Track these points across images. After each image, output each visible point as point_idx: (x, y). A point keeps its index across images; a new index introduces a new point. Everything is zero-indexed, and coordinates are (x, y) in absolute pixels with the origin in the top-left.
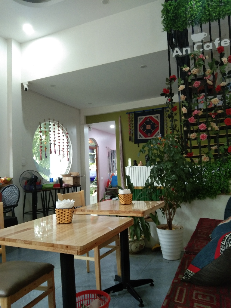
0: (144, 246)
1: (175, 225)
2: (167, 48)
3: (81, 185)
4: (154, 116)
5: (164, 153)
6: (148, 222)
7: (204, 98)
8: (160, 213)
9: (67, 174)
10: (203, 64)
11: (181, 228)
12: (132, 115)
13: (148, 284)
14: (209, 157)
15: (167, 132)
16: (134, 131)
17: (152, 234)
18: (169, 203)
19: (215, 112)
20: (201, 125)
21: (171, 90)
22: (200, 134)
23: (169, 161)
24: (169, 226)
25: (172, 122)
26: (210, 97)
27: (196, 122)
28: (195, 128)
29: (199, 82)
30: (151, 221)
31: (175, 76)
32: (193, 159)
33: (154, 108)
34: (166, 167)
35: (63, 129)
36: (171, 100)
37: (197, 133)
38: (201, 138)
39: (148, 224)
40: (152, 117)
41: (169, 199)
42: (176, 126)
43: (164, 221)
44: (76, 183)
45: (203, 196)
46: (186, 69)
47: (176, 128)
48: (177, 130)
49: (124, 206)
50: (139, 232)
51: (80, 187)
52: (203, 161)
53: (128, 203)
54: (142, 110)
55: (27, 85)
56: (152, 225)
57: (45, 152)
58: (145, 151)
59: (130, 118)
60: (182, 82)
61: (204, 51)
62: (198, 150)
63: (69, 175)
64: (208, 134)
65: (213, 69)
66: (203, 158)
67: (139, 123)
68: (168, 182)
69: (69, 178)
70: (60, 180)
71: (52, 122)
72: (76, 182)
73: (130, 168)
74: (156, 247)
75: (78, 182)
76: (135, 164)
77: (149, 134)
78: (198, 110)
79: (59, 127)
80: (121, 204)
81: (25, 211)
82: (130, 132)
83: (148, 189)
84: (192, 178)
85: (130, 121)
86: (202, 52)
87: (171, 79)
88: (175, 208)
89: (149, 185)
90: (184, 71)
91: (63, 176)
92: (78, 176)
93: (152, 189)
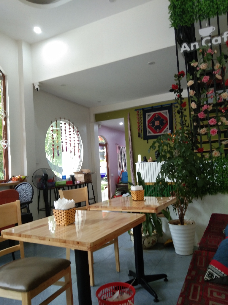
0: (156, 241)
1: (187, 221)
2: (175, 44)
3: (92, 181)
4: (163, 113)
5: (174, 148)
6: (160, 218)
7: (214, 92)
8: (171, 209)
9: (79, 171)
10: (212, 58)
11: (193, 224)
12: (141, 112)
13: (162, 280)
14: (219, 151)
15: (176, 128)
16: (143, 127)
17: (164, 230)
18: (180, 198)
19: (225, 106)
20: (211, 120)
21: (180, 86)
22: (210, 129)
23: (180, 156)
24: (181, 221)
25: (182, 117)
26: (219, 92)
27: (206, 117)
28: (205, 122)
29: (208, 77)
30: (163, 217)
31: (183, 72)
32: (204, 154)
33: (162, 104)
34: (177, 163)
35: (73, 128)
36: (180, 96)
37: (208, 128)
38: (211, 133)
39: (160, 220)
40: (160, 113)
41: (180, 194)
42: (186, 121)
43: (175, 216)
44: (87, 180)
45: (214, 191)
46: (195, 64)
47: (186, 124)
48: (187, 125)
49: (136, 202)
50: (151, 228)
51: (91, 184)
52: (214, 156)
53: (140, 199)
54: (151, 106)
55: (38, 85)
56: (164, 220)
57: (57, 150)
58: (155, 147)
59: (138, 115)
60: (191, 77)
61: (213, 46)
62: (208, 145)
63: (81, 172)
64: (218, 129)
65: (221, 64)
66: (214, 153)
67: (147, 120)
68: (179, 178)
69: (81, 175)
70: (73, 177)
71: (63, 121)
73: (140, 165)
74: (168, 242)
76: (145, 160)
77: (158, 130)
78: (208, 105)
79: (69, 125)
80: (133, 200)
81: (40, 208)
82: (140, 128)
83: (159, 184)
84: (203, 173)
85: (139, 118)
86: (210, 47)
87: (180, 75)
88: (187, 204)
89: (160, 182)
90: (193, 66)
91: (75, 173)
92: (89, 173)
93: (163, 185)
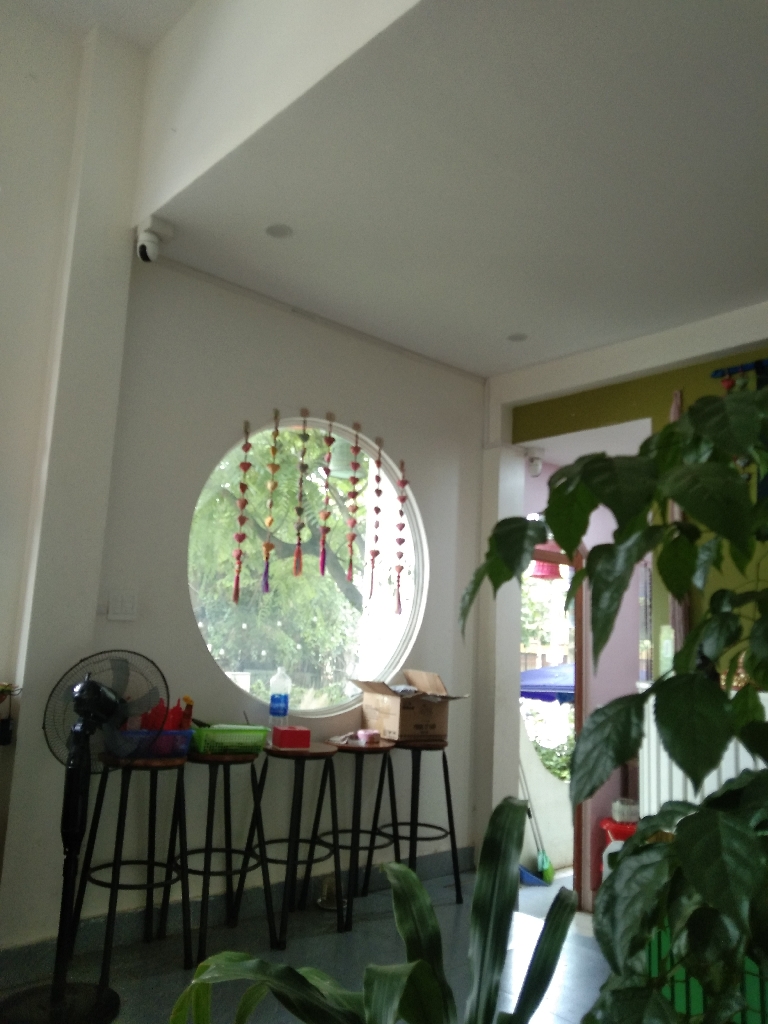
3: (448, 740)
9: (390, 678)
12: (748, 381)
35: (380, 464)
44: (418, 732)
69: (386, 700)
71: (317, 426)
72: (418, 727)
75: (433, 727)
91: (361, 685)
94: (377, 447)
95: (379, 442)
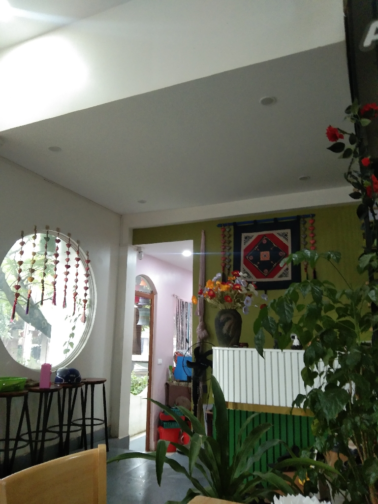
4: (278, 234)
12: (230, 231)
15: (306, 269)
16: (232, 263)
33: (278, 217)
35: (78, 252)
40: (273, 235)
54: (252, 219)
59: (224, 236)
67: (243, 247)
71: (53, 234)
77: (266, 271)
79: (69, 246)
82: (225, 265)
85: (225, 243)
94: (78, 245)
95: (78, 242)
